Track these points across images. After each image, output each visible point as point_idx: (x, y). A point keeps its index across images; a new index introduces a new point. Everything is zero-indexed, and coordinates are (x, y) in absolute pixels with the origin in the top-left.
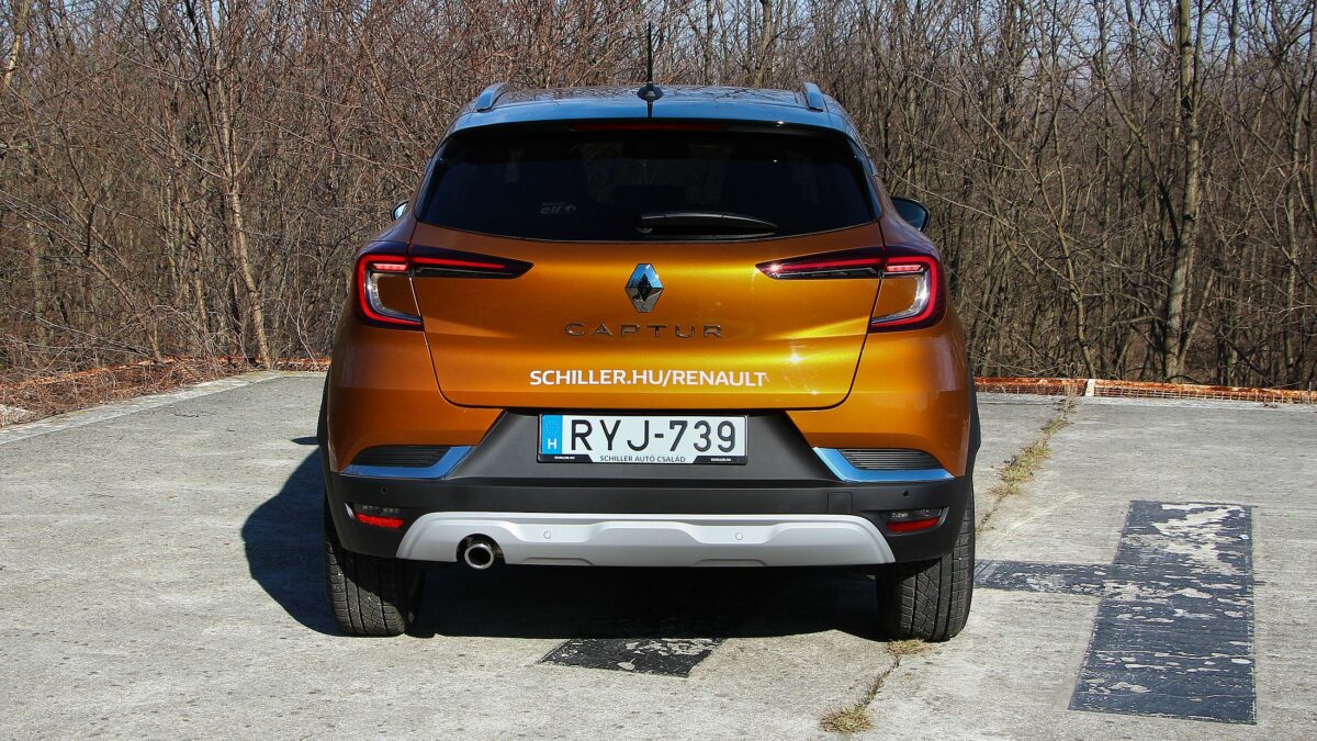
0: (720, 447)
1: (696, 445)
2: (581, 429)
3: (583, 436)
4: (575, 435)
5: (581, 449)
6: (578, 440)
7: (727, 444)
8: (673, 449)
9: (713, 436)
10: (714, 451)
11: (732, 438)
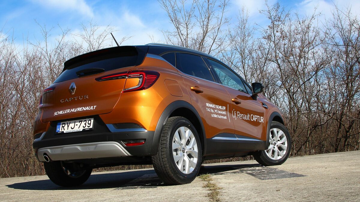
0: (88, 127)
1: (83, 126)
2: (63, 125)
3: (63, 127)
4: (62, 127)
5: (63, 130)
6: (63, 128)
7: (89, 125)
8: (79, 128)
9: (87, 124)
10: (87, 127)
11: (90, 124)
